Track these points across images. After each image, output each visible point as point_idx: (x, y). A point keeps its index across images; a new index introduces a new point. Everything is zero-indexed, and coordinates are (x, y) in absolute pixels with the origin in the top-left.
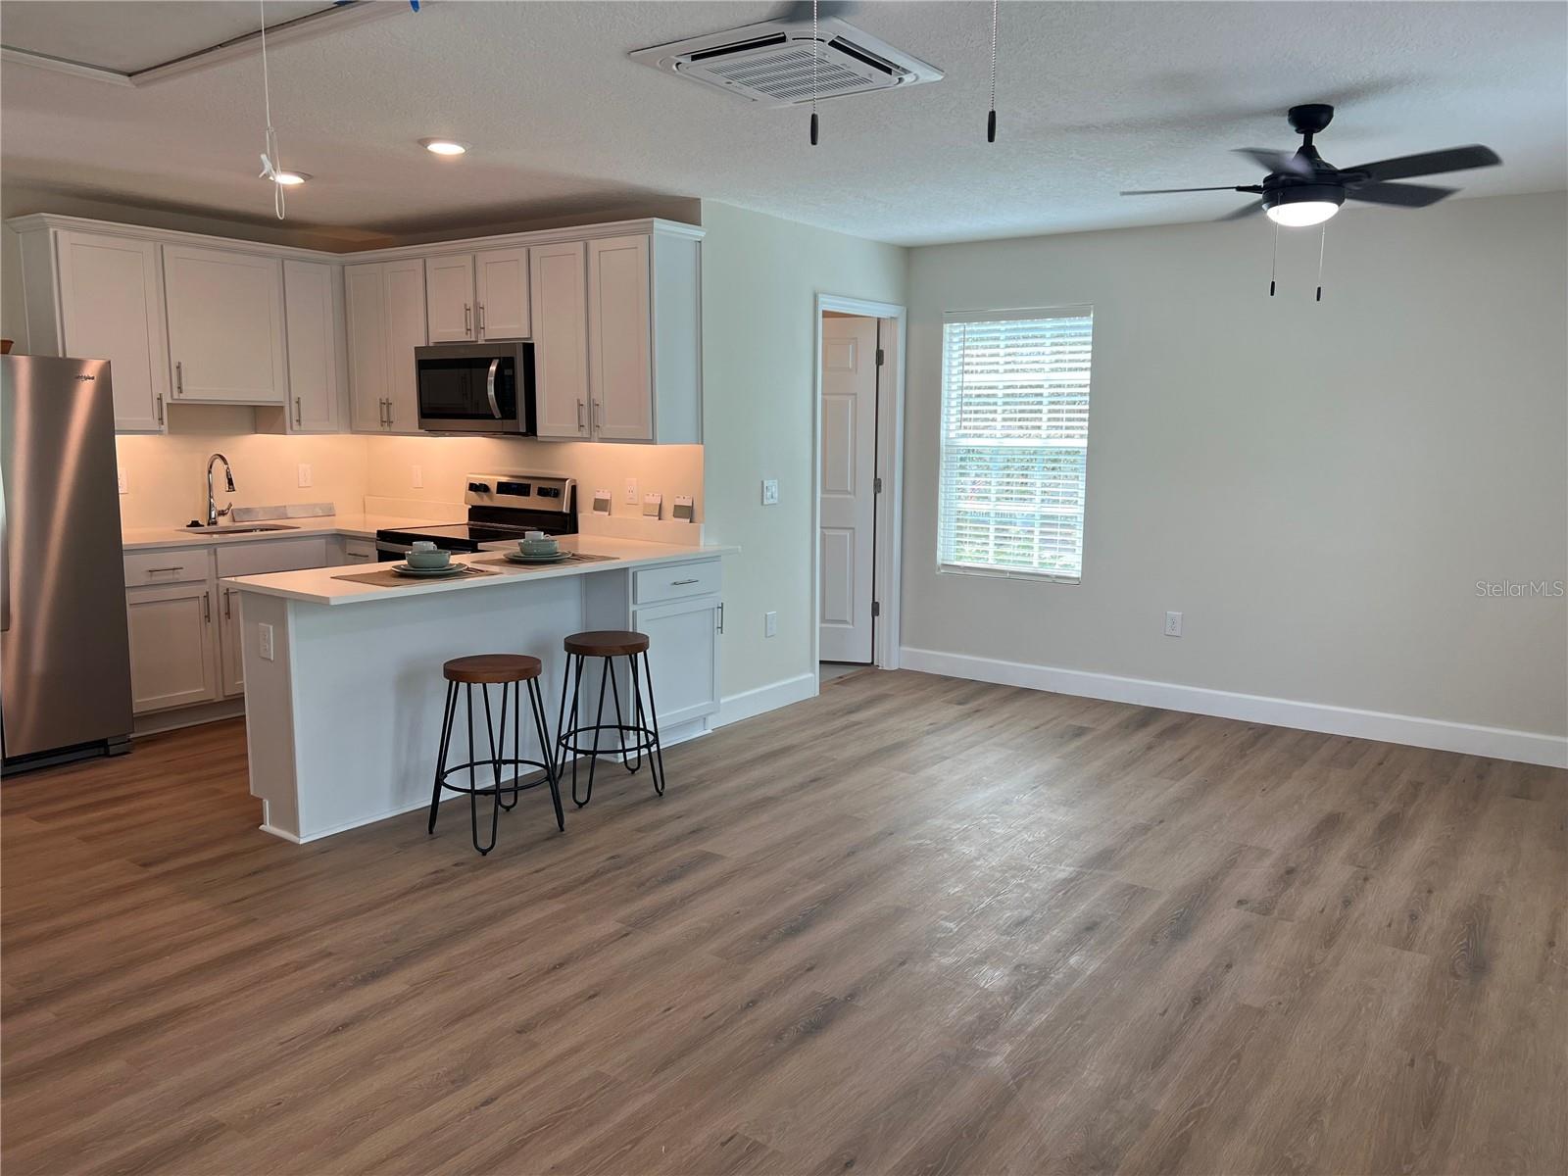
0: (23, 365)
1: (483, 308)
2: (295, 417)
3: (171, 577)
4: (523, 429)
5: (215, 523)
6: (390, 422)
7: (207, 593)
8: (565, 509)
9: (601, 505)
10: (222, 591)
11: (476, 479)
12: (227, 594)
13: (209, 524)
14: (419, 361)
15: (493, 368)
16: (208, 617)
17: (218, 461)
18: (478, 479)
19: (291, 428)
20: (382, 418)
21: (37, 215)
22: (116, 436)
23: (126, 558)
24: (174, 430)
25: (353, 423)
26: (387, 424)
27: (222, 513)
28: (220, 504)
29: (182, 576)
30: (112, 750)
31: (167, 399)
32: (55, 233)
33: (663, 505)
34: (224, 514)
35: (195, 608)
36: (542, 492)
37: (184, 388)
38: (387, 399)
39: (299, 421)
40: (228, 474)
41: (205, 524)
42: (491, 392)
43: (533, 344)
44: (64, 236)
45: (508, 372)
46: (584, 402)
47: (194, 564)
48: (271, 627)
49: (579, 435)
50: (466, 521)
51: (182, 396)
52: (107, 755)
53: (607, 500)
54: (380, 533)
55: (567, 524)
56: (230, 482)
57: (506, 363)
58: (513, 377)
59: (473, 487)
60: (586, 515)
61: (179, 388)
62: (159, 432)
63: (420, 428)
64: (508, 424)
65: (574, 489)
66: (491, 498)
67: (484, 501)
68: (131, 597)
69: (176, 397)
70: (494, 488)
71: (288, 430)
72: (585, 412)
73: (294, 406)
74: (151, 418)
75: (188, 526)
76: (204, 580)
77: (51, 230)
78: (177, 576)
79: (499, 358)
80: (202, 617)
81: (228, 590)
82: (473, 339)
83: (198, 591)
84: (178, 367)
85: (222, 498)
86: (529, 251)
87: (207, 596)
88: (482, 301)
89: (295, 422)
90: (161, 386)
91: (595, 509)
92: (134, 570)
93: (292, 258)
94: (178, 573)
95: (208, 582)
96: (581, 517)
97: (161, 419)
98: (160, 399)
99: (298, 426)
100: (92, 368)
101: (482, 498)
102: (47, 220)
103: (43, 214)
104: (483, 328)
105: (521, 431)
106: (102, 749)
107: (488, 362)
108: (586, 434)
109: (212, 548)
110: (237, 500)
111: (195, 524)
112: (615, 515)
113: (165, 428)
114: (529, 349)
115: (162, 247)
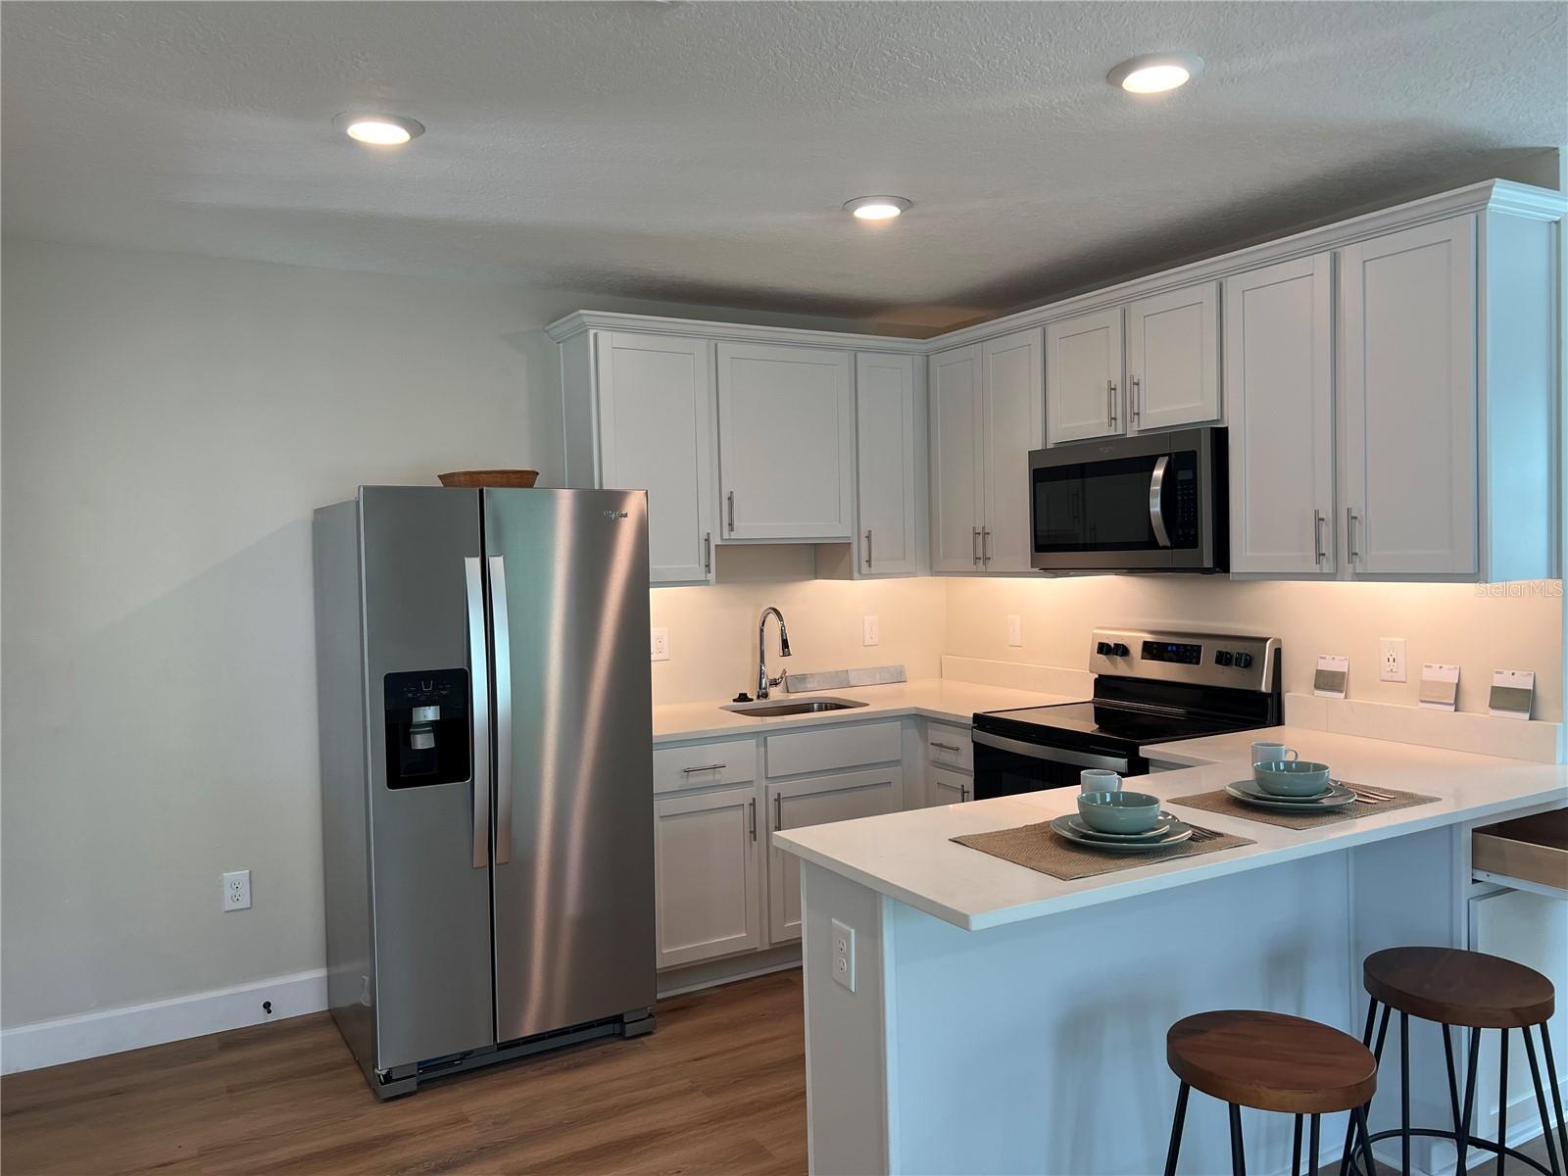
0: (565, 502)
1: (1138, 384)
2: (864, 556)
3: (710, 777)
4: (1208, 563)
5: (766, 696)
6: (986, 559)
7: (754, 799)
8: (1265, 686)
9: (1329, 681)
10: (772, 796)
11: (1108, 637)
12: (778, 800)
13: (758, 698)
14: (1035, 470)
15: (1158, 473)
16: (754, 832)
17: (772, 617)
18: (1112, 637)
19: (860, 572)
20: (975, 553)
21: (576, 314)
22: (651, 590)
23: (657, 755)
24: (723, 578)
25: (934, 561)
26: (982, 561)
27: (774, 683)
28: (772, 670)
29: (723, 776)
30: (630, 1030)
31: (715, 540)
32: (596, 335)
33: (1465, 685)
34: (776, 684)
35: (738, 820)
36: (1223, 659)
37: (735, 524)
38: (983, 528)
39: (869, 562)
40: (783, 632)
41: (755, 697)
42: (1155, 506)
43: (1227, 428)
44: (605, 337)
45: (1184, 475)
46: (1326, 513)
47: (739, 760)
48: (853, 931)
49: (1316, 569)
50: (1090, 696)
51: (734, 535)
52: (622, 1036)
53: (1344, 673)
54: (977, 717)
55: (1264, 710)
56: (785, 644)
57: (1182, 463)
58: (1193, 484)
59: (1104, 649)
60: (1297, 697)
61: (731, 525)
62: (706, 582)
63: (1032, 567)
64: (1183, 556)
65: (1278, 653)
66: (1130, 665)
67: (1119, 668)
68: (660, 807)
69: (726, 536)
70: (1136, 650)
71: (856, 574)
72: (1326, 531)
73: (864, 542)
74: (697, 566)
75: (735, 700)
76: (750, 782)
77: (591, 333)
78: (718, 776)
79: (1169, 455)
80: (747, 831)
81: (779, 795)
82: (1120, 432)
83: (743, 796)
84: (730, 499)
85: (775, 666)
86: (1221, 285)
87: (753, 804)
88: (1136, 370)
89: (864, 564)
90: (711, 525)
91: (1317, 686)
92: (665, 769)
93: (867, 350)
94: (720, 773)
95: (754, 783)
96: (1289, 699)
97: (708, 566)
98: (707, 540)
99: (868, 568)
100: (633, 506)
101: (1114, 663)
102: (585, 319)
103: (582, 311)
104: (1138, 414)
105: (1206, 566)
106: (617, 1026)
107: (1150, 463)
108: (1327, 567)
109: (762, 736)
110: (792, 666)
111: (743, 698)
112: (1355, 699)
113: (712, 576)
114: (1220, 437)
115: (716, 345)
